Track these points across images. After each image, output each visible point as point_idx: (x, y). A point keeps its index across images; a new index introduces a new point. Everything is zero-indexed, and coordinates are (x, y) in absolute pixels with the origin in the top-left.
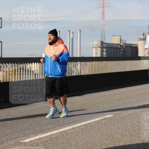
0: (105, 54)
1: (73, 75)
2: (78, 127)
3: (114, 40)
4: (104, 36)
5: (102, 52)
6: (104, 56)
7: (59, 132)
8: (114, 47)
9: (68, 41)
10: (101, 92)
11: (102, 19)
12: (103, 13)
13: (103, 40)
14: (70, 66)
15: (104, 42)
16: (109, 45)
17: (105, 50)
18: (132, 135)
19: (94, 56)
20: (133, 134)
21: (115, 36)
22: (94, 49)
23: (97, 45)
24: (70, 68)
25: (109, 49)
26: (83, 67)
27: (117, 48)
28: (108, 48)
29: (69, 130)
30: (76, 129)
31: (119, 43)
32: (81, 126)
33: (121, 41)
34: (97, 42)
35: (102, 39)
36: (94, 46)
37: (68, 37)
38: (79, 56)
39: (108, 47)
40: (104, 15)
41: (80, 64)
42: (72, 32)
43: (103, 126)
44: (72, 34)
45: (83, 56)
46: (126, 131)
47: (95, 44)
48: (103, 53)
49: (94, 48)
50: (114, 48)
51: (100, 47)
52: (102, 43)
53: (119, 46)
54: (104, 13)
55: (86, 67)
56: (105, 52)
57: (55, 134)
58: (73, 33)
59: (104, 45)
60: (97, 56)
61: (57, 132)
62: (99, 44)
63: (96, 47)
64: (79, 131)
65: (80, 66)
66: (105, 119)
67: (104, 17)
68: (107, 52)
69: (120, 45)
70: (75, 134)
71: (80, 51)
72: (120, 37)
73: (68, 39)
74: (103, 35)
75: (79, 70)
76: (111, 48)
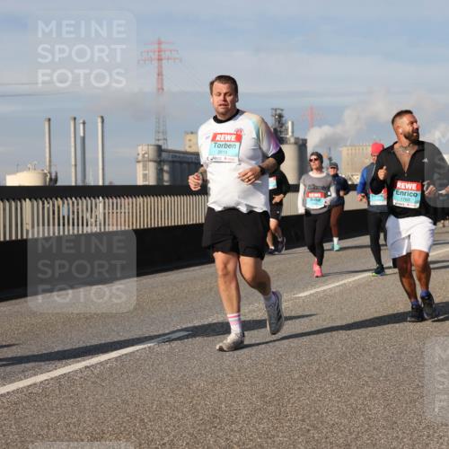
0: (166, 177)
1: (85, 232)
2: (101, 363)
3: (188, 143)
4: (164, 133)
5: (160, 172)
6: (166, 184)
7: (52, 379)
8: (190, 160)
9: (73, 144)
10: (158, 275)
11: (159, 89)
12: (160, 74)
13: (160, 143)
14: (78, 209)
15: (163, 148)
16: (176, 156)
17: (166, 168)
18: (237, 381)
19: (140, 182)
20: (239, 379)
21: (192, 133)
22: (140, 167)
23: (146, 156)
24: (78, 213)
25: (177, 164)
26: (110, 211)
27: (195, 163)
28: (173, 162)
29: (76, 371)
30: (95, 369)
32: (107, 362)
34: (145, 148)
35: (158, 140)
36: (140, 158)
37: (72, 135)
38: (101, 184)
39: (175, 159)
40: (162, 79)
41: (105, 203)
42: (81, 121)
43: (165, 360)
44: (81, 126)
45: (111, 183)
46: (221, 370)
47: (141, 153)
48: (163, 176)
49: (139, 162)
50: (188, 163)
51: (155, 161)
52: (160, 149)
54: (162, 75)
55: (119, 211)
56: (167, 172)
57: (41, 382)
58: (84, 123)
59: (164, 155)
60: (147, 183)
61: (46, 378)
62: (152, 153)
63: (145, 162)
64: (101, 373)
65: (104, 208)
67: (162, 84)
68: (172, 173)
70: (93, 383)
71: (103, 169)
73: (73, 139)
74: (161, 130)
75: (102, 218)
76: (181, 163)
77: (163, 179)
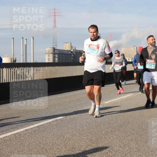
0: (56, 59)
1: (26, 80)
2: (31, 129)
3: (65, 47)
4: (56, 43)
5: (54, 57)
6: (56, 62)
7: (13, 134)
9: (22, 47)
10: (53, 96)
12: (55, 21)
14: (23, 71)
16: (60, 52)
17: (56, 56)
18: (81, 135)
19: (47, 61)
21: (66, 43)
22: (47, 55)
23: (49, 51)
24: (23, 73)
25: (61, 55)
26: (36, 72)
27: (68, 54)
28: (59, 54)
29: (22, 132)
30: (29, 130)
31: (70, 49)
32: (33, 128)
33: (72, 48)
34: (49, 49)
35: (54, 46)
36: (47, 52)
37: (22, 44)
38: (32, 62)
40: (56, 23)
41: (33, 69)
43: (55, 127)
44: (25, 40)
45: (36, 61)
46: (76, 131)
47: (47, 50)
48: (55, 59)
49: (46, 54)
50: (65, 54)
51: (52, 54)
52: (54, 49)
53: (70, 53)
55: (39, 72)
59: (56, 51)
60: (49, 62)
61: (10, 134)
62: (51, 51)
63: (49, 54)
64: (31, 132)
65: (33, 71)
66: (57, 120)
67: (56, 25)
68: (59, 58)
69: (71, 51)
71: (33, 57)
72: (71, 44)
75: (32, 75)
76: (62, 54)
77: (55, 60)
